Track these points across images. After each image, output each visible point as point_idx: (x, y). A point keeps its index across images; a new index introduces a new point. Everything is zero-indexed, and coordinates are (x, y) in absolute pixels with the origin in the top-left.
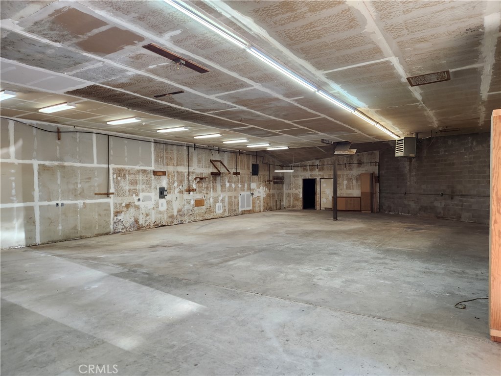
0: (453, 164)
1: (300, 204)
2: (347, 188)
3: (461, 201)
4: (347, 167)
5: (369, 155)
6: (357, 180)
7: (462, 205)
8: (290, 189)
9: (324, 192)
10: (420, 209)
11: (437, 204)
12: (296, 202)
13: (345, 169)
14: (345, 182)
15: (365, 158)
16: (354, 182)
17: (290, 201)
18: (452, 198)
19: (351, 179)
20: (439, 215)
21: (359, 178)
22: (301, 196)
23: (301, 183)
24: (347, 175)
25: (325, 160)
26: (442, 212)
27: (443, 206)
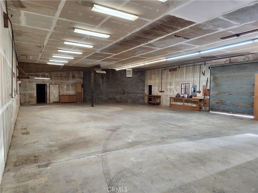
0: (124, 81)
1: (34, 100)
2: (66, 90)
3: (127, 95)
4: (66, 78)
5: (78, 73)
6: (72, 86)
7: (128, 97)
8: (26, 91)
9: (52, 92)
10: (108, 99)
11: (116, 97)
12: (31, 99)
13: (65, 79)
14: (65, 87)
15: (76, 75)
16: (71, 87)
17: (26, 98)
18: (124, 94)
19: (68, 85)
20: (118, 101)
21: (73, 85)
22: (35, 95)
23: (35, 87)
24: (67, 83)
25: (53, 73)
26: (119, 100)
27: (120, 97)
